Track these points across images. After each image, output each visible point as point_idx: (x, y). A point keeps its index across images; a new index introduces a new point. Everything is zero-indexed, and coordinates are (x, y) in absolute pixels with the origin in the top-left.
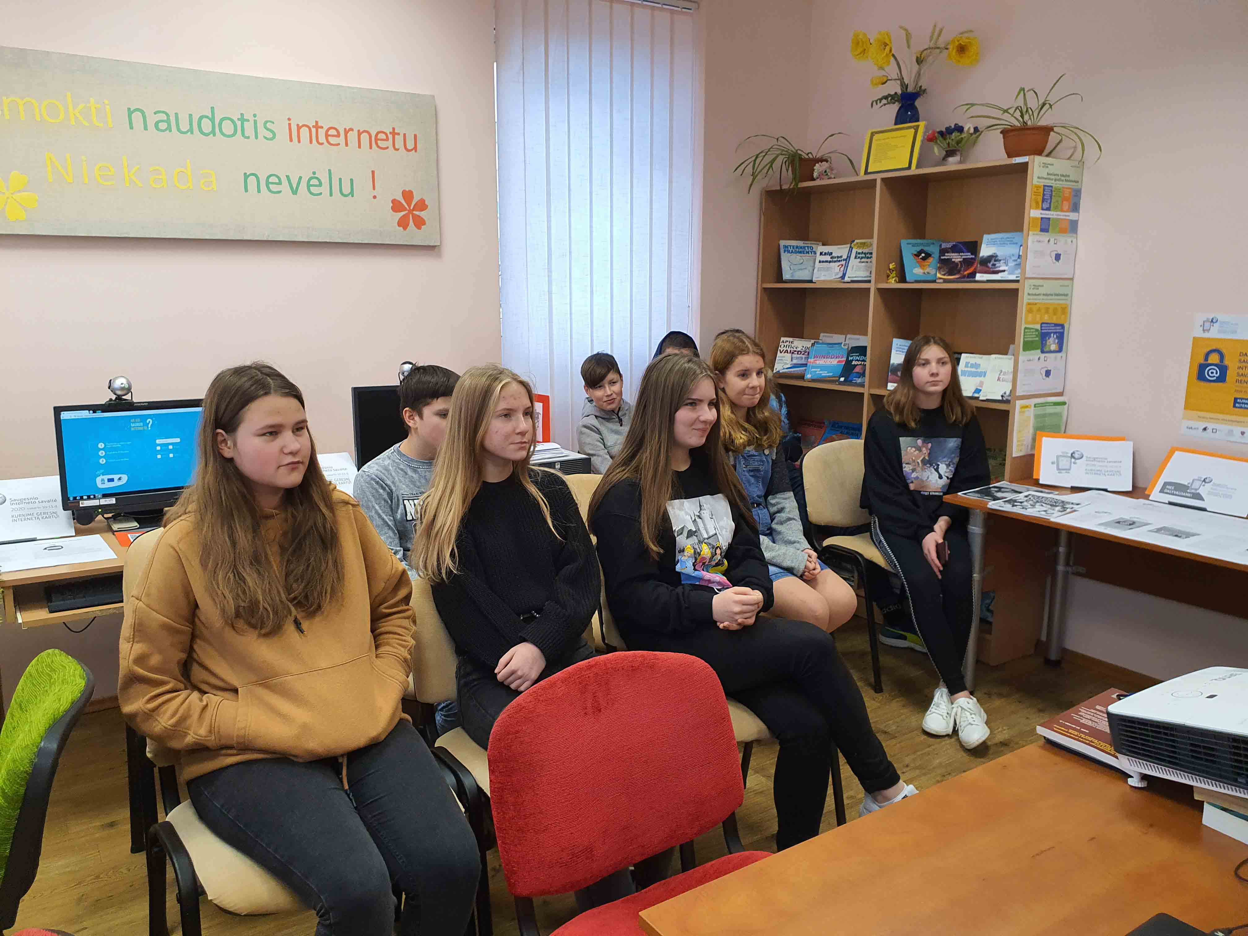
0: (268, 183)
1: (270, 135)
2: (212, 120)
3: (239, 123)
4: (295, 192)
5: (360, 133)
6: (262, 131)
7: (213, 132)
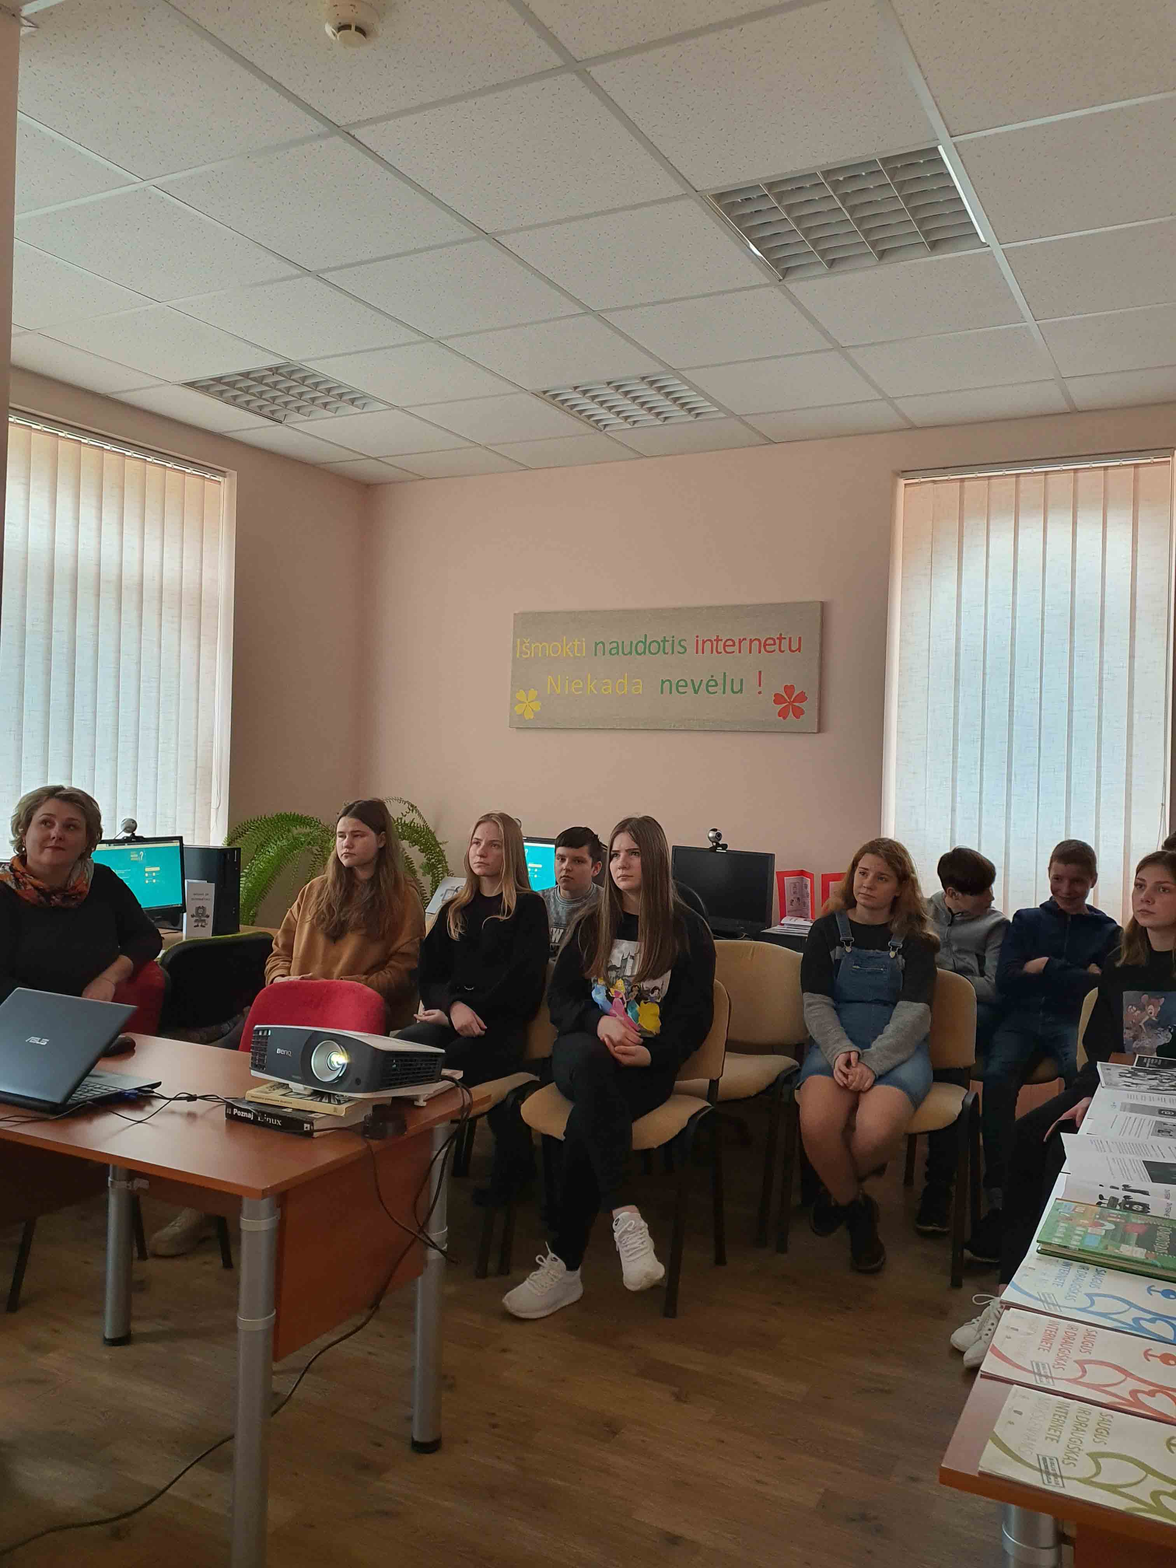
0: (678, 686)
1: (682, 650)
2: (645, 644)
3: (662, 644)
4: (696, 692)
5: (751, 641)
6: (678, 648)
7: (644, 652)
